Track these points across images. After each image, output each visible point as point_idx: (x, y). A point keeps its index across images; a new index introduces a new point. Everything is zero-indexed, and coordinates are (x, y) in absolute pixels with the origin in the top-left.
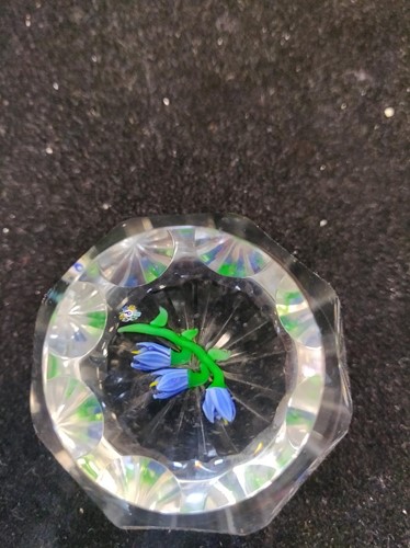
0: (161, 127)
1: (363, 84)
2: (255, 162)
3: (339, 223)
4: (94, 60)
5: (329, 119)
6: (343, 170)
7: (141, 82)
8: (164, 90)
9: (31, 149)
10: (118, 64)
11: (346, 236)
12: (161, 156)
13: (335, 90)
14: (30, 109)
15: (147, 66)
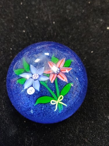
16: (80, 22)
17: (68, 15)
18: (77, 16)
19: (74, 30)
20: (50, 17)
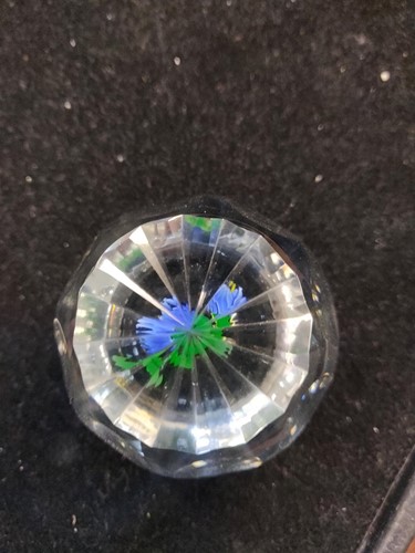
0: (172, 86)
1: (363, 47)
2: (258, 121)
3: (332, 180)
4: (109, 17)
5: (328, 82)
6: (338, 130)
7: (154, 41)
8: (175, 49)
9: (50, 103)
10: (131, 22)
11: (338, 191)
12: (172, 113)
13: (336, 53)
14: (49, 65)
15: (159, 26)
16: (276, 53)
17: (229, 25)
18: (268, 26)
19: (255, 88)
20: (160, 35)
